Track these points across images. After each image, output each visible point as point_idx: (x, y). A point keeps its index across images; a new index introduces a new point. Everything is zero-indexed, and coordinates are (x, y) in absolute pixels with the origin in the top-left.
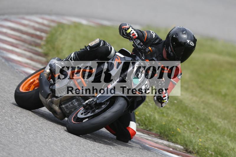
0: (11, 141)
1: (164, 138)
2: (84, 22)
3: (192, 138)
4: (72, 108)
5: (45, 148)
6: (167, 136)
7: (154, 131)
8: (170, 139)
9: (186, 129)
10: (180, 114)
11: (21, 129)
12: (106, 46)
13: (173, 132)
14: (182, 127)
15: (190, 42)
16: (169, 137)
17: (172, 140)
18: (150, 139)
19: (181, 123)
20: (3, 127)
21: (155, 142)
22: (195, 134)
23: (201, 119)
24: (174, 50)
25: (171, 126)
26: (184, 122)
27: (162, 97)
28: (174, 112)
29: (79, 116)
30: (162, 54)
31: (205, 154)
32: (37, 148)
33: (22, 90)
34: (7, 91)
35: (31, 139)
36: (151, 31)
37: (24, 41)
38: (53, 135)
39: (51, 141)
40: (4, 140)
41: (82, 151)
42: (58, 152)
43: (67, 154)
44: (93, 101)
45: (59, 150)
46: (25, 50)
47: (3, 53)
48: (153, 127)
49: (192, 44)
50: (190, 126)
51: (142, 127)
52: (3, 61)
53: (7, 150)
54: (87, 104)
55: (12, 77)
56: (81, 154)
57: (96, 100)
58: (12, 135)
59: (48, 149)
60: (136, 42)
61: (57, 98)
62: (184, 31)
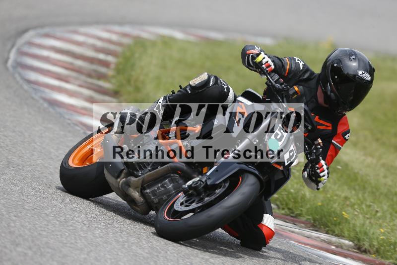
0: (65, 242)
1: (320, 228)
2: (178, 35)
3: (368, 228)
4: (163, 194)
5: (122, 252)
6: (326, 226)
7: (304, 217)
8: (331, 231)
9: (356, 213)
10: (346, 187)
11: (80, 220)
12: (219, 85)
13: (335, 219)
14: (349, 208)
15: (363, 74)
16: (328, 226)
17: (334, 232)
18: (297, 230)
19: (348, 203)
20: (50, 218)
21: (306, 235)
22: (372, 221)
23: (381, 193)
24: (337, 89)
25: (332, 207)
26: (352, 200)
27: (317, 172)
28: (335, 184)
29: (178, 207)
30: (316, 97)
31: (390, 253)
32: (108, 252)
33: (73, 163)
34: (53, 157)
35: (97, 238)
36: (297, 58)
37: (79, 71)
38: (135, 230)
39: (132, 239)
40: (52, 241)
41: (183, 255)
42: (144, 258)
43: (159, 261)
44: (201, 181)
45: (146, 255)
46: (81, 86)
47: (43, 92)
48: (301, 210)
49: (367, 77)
50: (364, 206)
51: (283, 212)
52: (46, 105)
53: (59, 257)
54: (190, 186)
55: (62, 133)
56: (183, 260)
57: (206, 181)
58: (67, 232)
59: (126, 254)
60: (271, 77)
61: (136, 176)
62: (352, 55)
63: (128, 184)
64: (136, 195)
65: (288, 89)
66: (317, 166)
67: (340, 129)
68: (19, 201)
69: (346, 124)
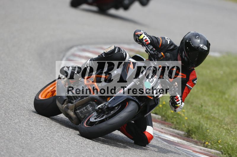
4: (86, 113)
12: (121, 52)
15: (203, 46)
24: (188, 55)
27: (175, 102)
29: (92, 120)
30: (177, 59)
33: (41, 97)
36: (166, 38)
44: (105, 105)
49: (205, 48)
54: (99, 108)
57: (108, 105)
60: (148, 48)
61: (72, 103)
62: (196, 36)
63: (67, 108)
64: (72, 113)
65: (158, 54)
66: (175, 98)
67: (191, 78)
68: (67, 148)
69: (195, 75)
